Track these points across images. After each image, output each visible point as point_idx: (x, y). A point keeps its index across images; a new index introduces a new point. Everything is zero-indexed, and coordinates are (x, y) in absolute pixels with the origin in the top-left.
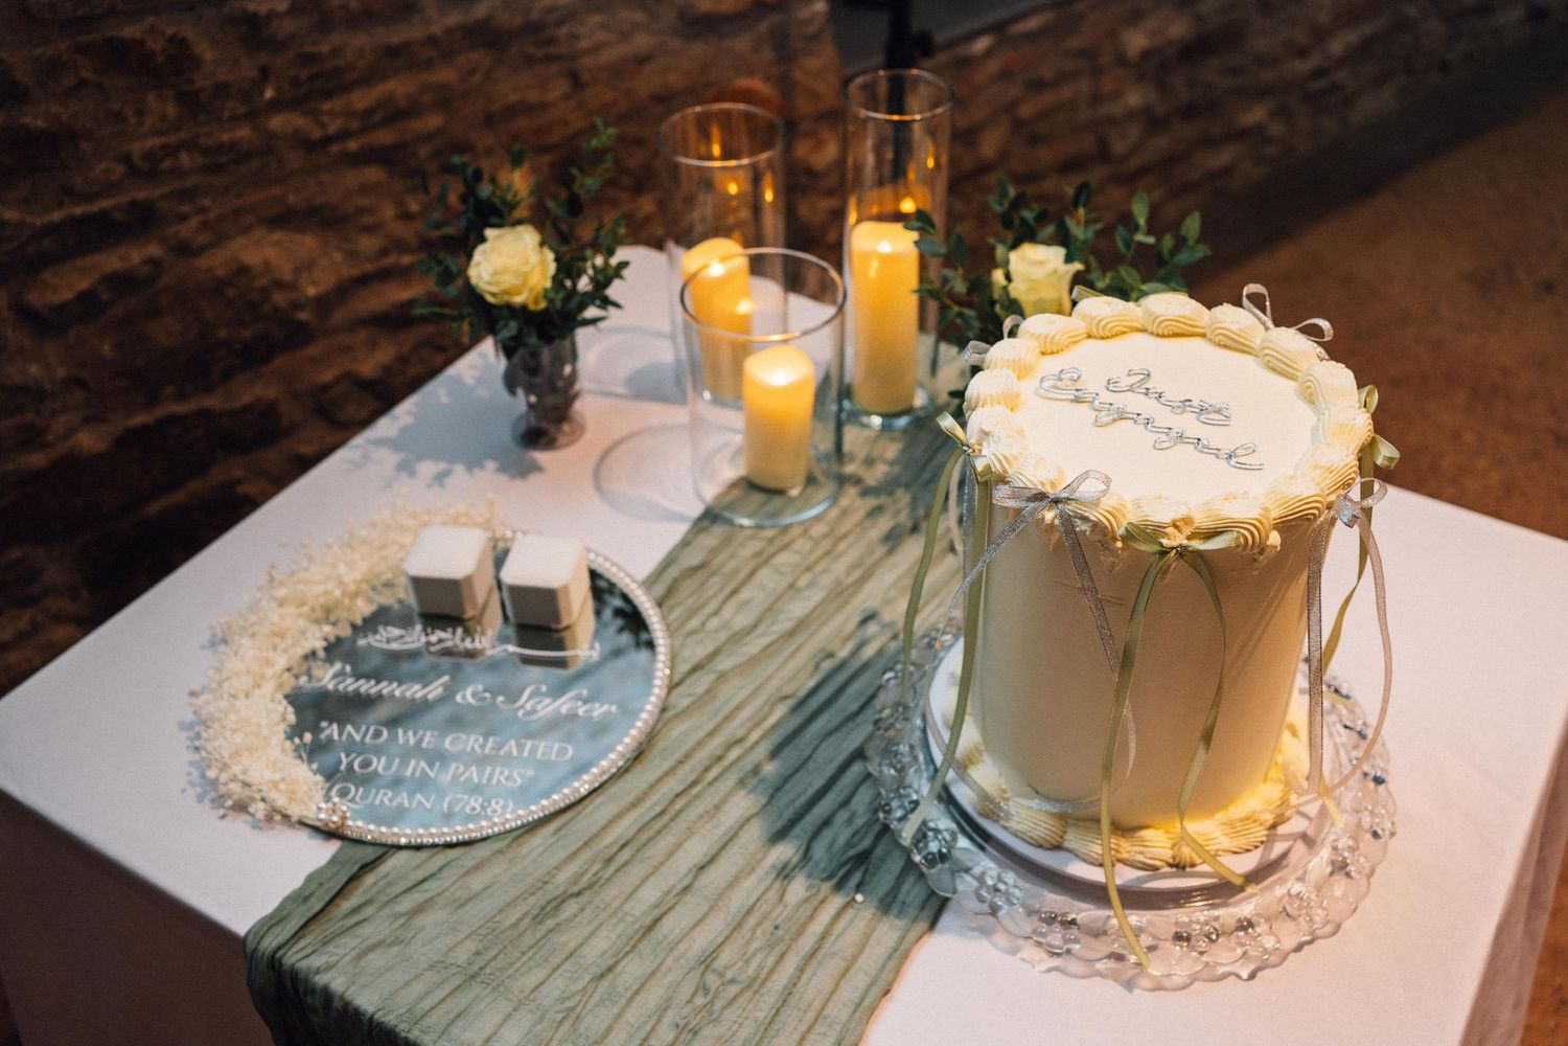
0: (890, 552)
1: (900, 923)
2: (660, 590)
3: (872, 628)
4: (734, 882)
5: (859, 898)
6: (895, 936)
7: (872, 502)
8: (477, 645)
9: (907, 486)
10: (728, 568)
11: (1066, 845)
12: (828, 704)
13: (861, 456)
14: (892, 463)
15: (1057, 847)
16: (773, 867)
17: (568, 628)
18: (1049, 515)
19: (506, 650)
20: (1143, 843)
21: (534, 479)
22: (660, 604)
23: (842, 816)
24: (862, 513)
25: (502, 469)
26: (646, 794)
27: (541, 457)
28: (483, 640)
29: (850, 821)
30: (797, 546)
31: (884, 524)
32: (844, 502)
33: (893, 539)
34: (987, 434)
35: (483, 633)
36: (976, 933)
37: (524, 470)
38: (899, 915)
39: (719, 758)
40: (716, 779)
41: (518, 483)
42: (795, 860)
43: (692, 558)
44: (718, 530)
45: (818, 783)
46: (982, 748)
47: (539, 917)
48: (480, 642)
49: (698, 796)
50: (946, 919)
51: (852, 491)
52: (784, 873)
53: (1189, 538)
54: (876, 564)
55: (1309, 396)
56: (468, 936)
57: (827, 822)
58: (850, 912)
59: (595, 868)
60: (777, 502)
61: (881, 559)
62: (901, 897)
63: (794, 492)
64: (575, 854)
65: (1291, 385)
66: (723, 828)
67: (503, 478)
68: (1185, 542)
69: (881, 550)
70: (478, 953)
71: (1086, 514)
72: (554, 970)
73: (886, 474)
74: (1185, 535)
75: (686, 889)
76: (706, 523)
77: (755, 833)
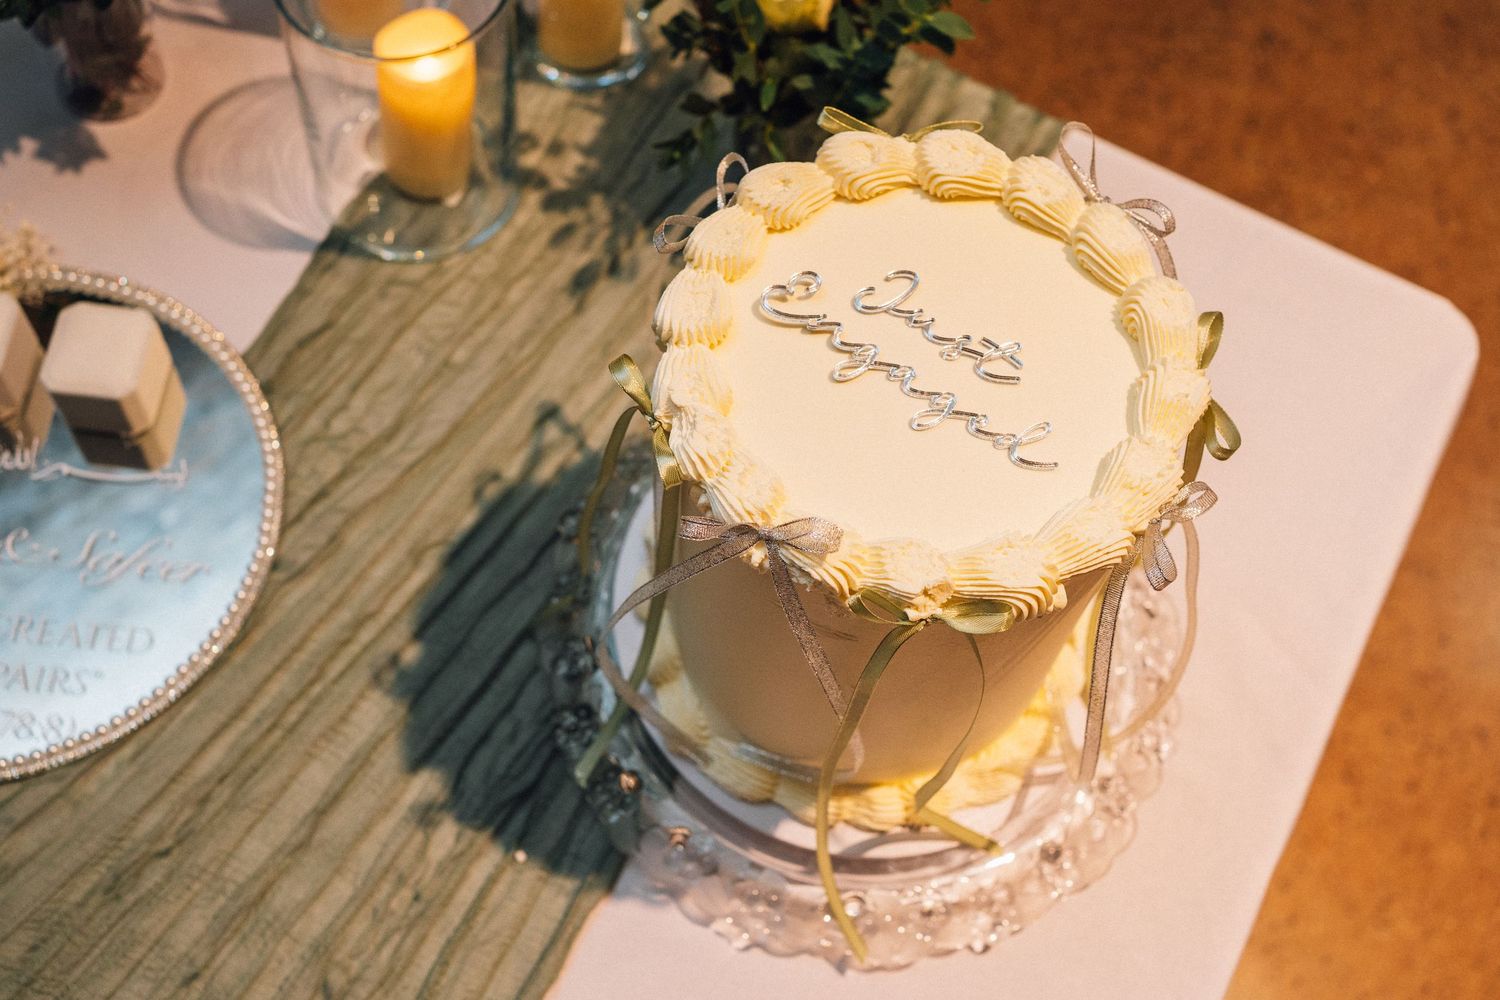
0: (579, 309)
1: (570, 884)
2: (269, 367)
3: (552, 432)
4: (365, 831)
5: (521, 856)
6: (562, 903)
7: (558, 220)
8: (18, 463)
9: (607, 191)
10: (360, 333)
11: (777, 799)
12: (489, 554)
13: (546, 139)
14: (587, 151)
15: (768, 802)
16: (412, 809)
17: (143, 434)
18: (758, 555)
19: (59, 472)
20: (870, 803)
21: (93, 169)
22: (267, 390)
23: (504, 728)
24: (544, 237)
25: (43, 154)
26: (250, 700)
27: (102, 132)
28: (27, 454)
29: (513, 737)
30: (453, 294)
31: (575, 259)
32: (521, 218)
33: (582, 282)
34: (678, 408)
35: (28, 444)
36: (662, 897)
37: (75, 154)
38: (572, 872)
39: (345, 643)
40: (342, 674)
41: (69, 177)
42: (441, 799)
43: (311, 317)
44: (349, 266)
45: (474, 682)
46: (678, 663)
47: (113, 889)
48: (23, 460)
49: (317, 701)
50: (628, 876)
51: (533, 198)
52: (425, 816)
53: (944, 606)
54: (561, 327)
55: (1132, 328)
56: (20, 926)
57: (484, 738)
58: (508, 876)
59: (188, 813)
60: (429, 216)
61: (566, 320)
62: (573, 849)
63: (453, 200)
64: (158, 796)
65: (1112, 300)
66: (352, 748)
67: (46, 169)
68: (939, 612)
69: (566, 305)
70: (34, 948)
71: (808, 569)
72: (133, 970)
73: (581, 169)
74: (939, 603)
75: (302, 846)
76: (330, 256)
77: (390, 757)
